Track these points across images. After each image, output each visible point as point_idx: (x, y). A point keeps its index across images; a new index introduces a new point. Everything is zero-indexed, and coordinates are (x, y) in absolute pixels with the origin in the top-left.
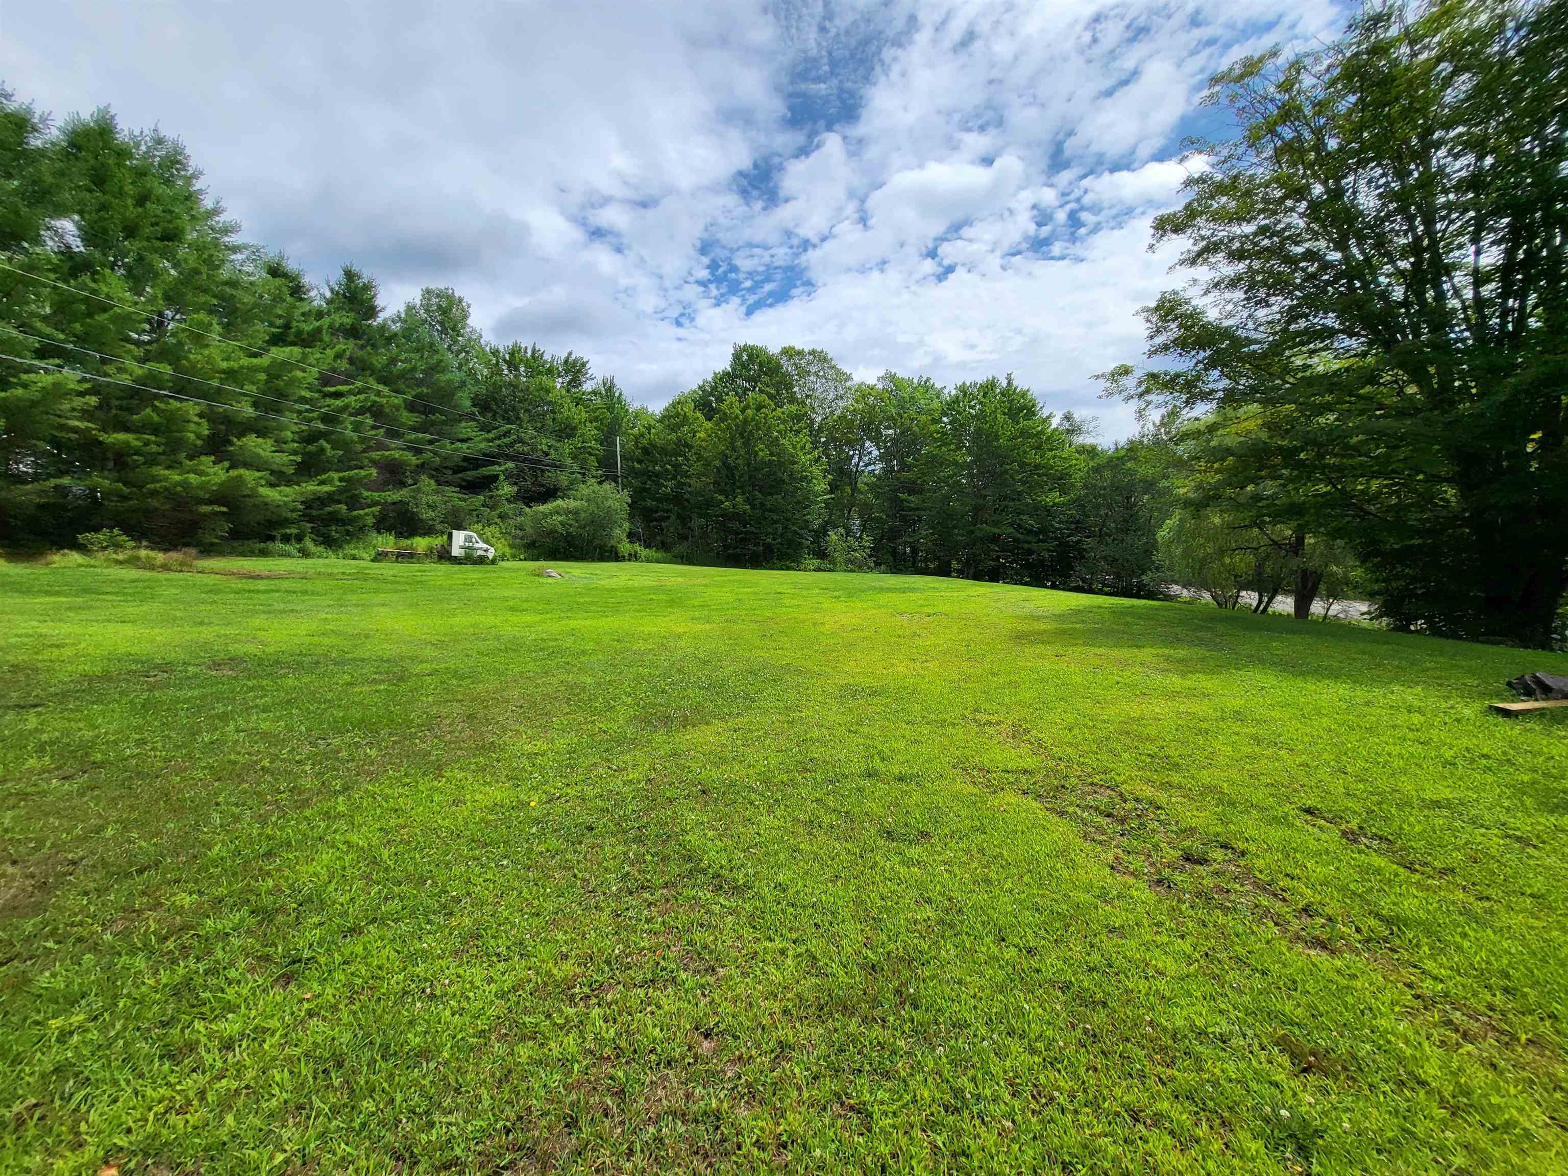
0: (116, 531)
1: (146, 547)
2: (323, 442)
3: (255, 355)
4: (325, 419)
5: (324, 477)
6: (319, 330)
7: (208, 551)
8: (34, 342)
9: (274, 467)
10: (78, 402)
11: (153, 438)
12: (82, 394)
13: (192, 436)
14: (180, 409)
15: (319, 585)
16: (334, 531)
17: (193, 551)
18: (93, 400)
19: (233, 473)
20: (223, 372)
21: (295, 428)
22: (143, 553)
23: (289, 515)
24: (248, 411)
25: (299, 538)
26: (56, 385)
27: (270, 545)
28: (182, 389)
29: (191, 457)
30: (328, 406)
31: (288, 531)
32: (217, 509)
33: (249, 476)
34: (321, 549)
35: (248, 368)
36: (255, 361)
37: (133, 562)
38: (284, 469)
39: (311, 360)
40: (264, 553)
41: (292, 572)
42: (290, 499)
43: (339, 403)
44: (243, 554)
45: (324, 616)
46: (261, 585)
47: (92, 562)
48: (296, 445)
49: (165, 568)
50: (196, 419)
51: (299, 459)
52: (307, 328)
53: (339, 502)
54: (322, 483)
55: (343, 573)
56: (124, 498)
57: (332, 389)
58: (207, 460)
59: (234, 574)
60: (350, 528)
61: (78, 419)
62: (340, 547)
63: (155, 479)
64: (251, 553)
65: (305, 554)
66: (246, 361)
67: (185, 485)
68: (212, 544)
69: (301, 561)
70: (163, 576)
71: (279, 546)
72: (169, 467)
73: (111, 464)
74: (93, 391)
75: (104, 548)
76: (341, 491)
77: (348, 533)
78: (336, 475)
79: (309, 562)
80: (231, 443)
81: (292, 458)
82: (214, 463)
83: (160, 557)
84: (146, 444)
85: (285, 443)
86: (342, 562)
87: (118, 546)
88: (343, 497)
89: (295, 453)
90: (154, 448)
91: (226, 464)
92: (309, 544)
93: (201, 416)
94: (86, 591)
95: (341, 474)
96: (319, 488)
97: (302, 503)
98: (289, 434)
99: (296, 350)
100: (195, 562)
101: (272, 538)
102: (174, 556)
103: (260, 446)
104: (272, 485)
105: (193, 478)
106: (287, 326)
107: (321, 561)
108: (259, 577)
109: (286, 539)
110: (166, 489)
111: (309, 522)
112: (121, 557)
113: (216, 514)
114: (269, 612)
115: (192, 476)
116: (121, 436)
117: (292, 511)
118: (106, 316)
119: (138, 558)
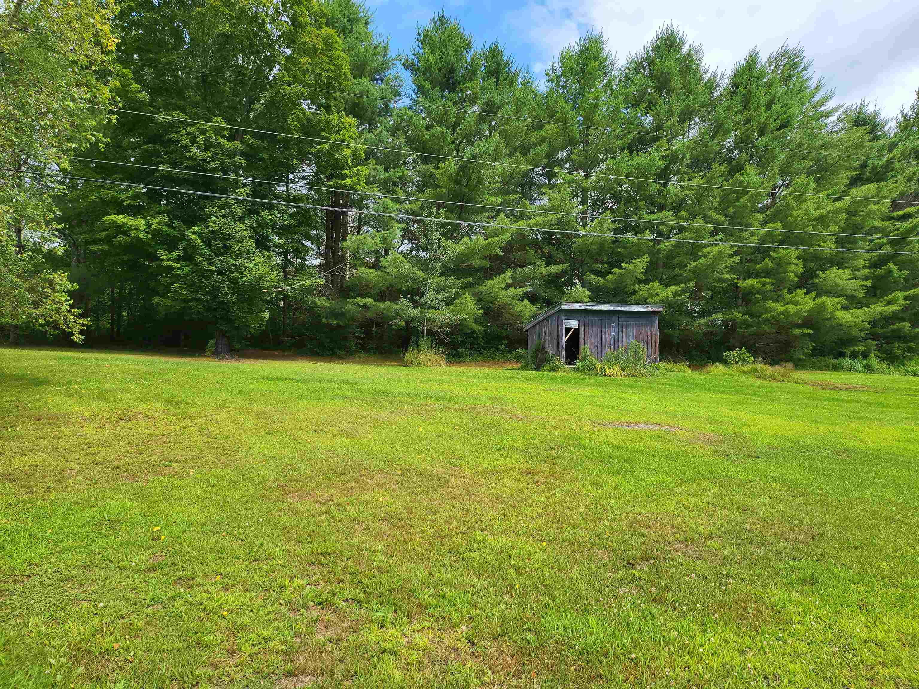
0: (743, 349)
1: (761, 362)
2: (891, 265)
3: (838, 200)
4: (893, 243)
5: (890, 297)
6: (892, 161)
7: (799, 365)
8: (711, 227)
9: (849, 292)
10: (729, 262)
11: (768, 280)
12: (732, 256)
13: (792, 275)
14: (785, 255)
15: (892, 399)
16: (897, 348)
17: (790, 365)
18: (737, 259)
19: (819, 301)
20: (815, 219)
21: (867, 256)
22: (759, 366)
23: (858, 334)
24: (830, 247)
25: (865, 355)
26: (720, 252)
27: (841, 360)
28: (787, 240)
29: (790, 292)
30: (898, 229)
31: (857, 349)
32: (806, 331)
33: (829, 302)
34: (884, 365)
35: (834, 212)
36: (838, 204)
37: (753, 372)
38: (857, 294)
39: (885, 192)
40: (836, 368)
41: (863, 386)
42: (860, 319)
43: (906, 225)
44: (820, 369)
45: (904, 426)
46: (844, 395)
47: (731, 372)
48: (867, 270)
49: (773, 378)
50: (795, 261)
51: (869, 283)
52: (880, 162)
53: (903, 320)
54: (889, 303)
55: (910, 389)
56: (749, 326)
57: (901, 213)
58: (801, 292)
59: (818, 385)
60: (912, 345)
61: (728, 273)
62: (902, 363)
63: (767, 310)
64: (826, 368)
65: (870, 369)
66: (830, 207)
67: (786, 313)
68: (800, 360)
69: (868, 376)
70: (774, 384)
71: (847, 361)
72: (776, 301)
73: (740, 301)
74: (736, 253)
75: (736, 362)
76: (905, 309)
77: (910, 349)
78: (900, 295)
79: (875, 377)
80: (817, 276)
81: (863, 283)
82: (806, 294)
83: (769, 369)
84: (764, 285)
85: (858, 270)
86: (903, 378)
87: (744, 361)
88: (907, 315)
89: (866, 278)
90: (768, 287)
91: (814, 294)
92: (873, 360)
93: (798, 258)
94: (737, 392)
95: (906, 294)
96: (886, 308)
97: (870, 323)
98: (862, 262)
99: (872, 187)
100: (791, 374)
101: (842, 355)
102: (778, 370)
103: (839, 276)
104: (845, 308)
105: (791, 308)
106: (864, 166)
107: (885, 377)
108: (836, 389)
109: (854, 356)
110: (773, 317)
111: (873, 339)
112: (746, 369)
113: (804, 335)
114: (858, 418)
115: (791, 306)
116: (750, 281)
117: (861, 330)
118: (746, 197)
119: (756, 370)
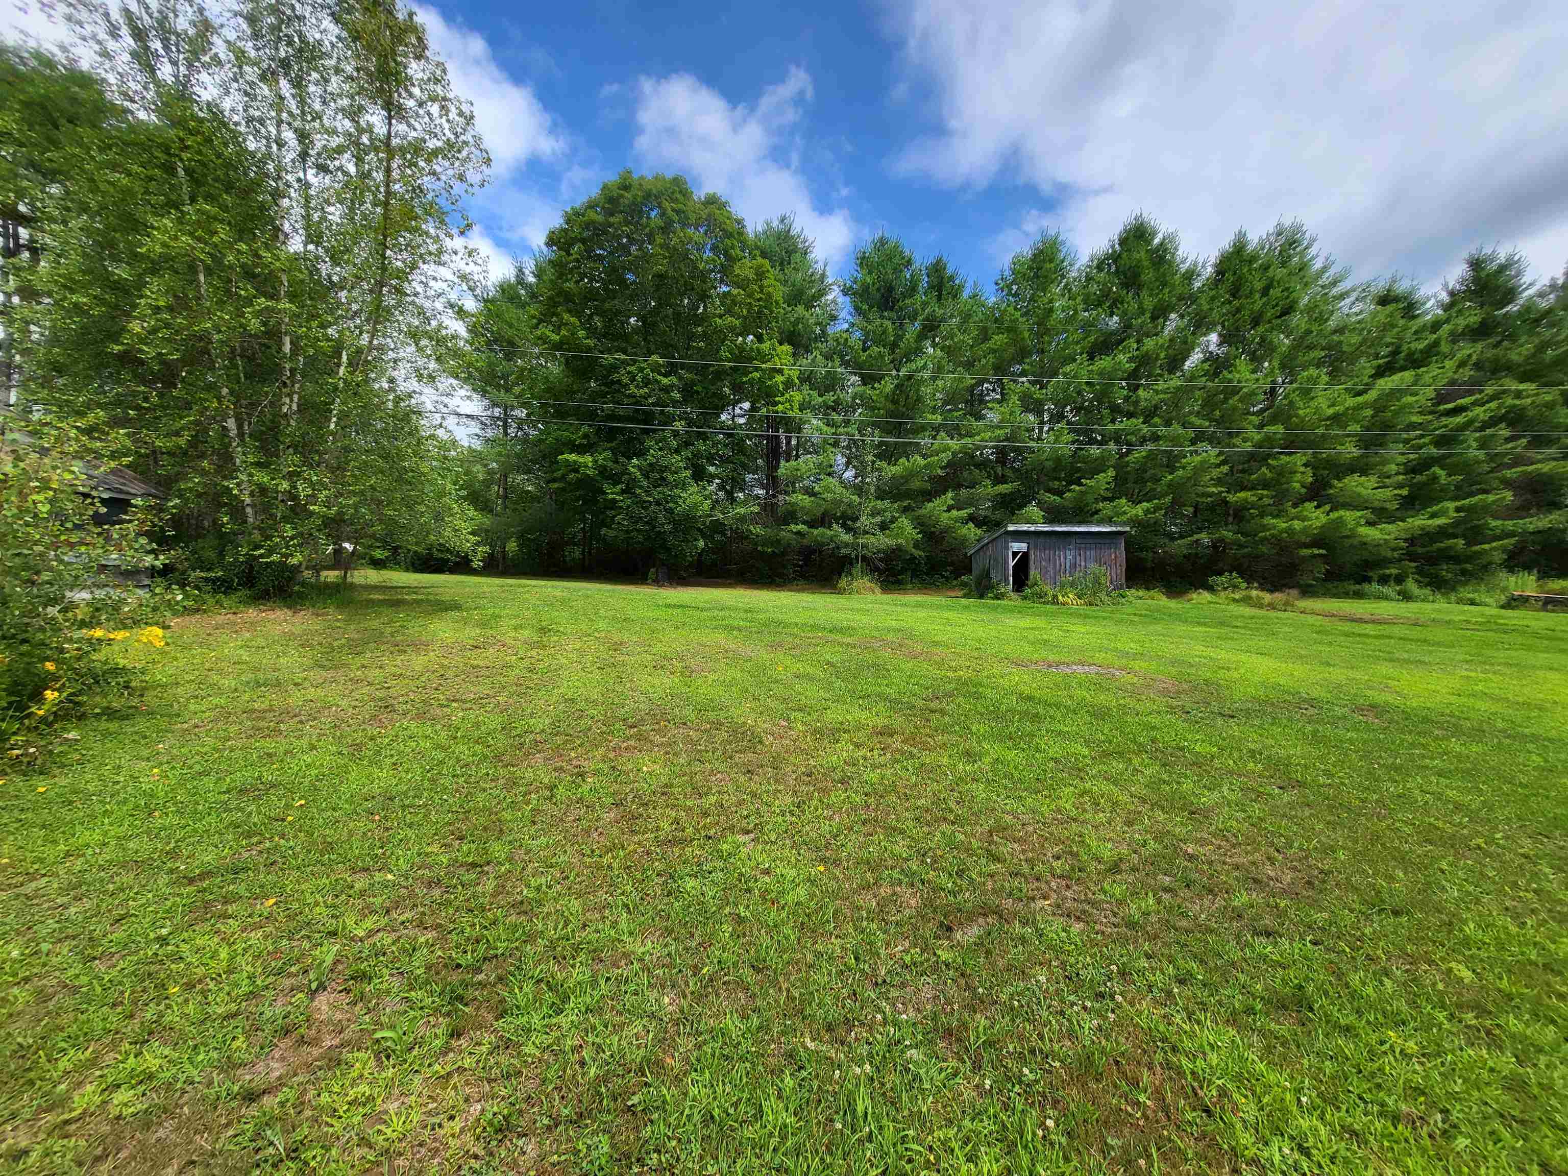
0: (1234, 574)
1: (1256, 589)
2: (1437, 470)
3: (1359, 394)
4: (1440, 442)
5: (1435, 508)
6: (1436, 343)
7: (1307, 592)
8: (1191, 433)
9: (1376, 504)
10: (1215, 473)
11: (1265, 492)
12: (1218, 466)
13: (1297, 485)
14: (1288, 463)
15: (1440, 634)
16: (1445, 571)
17: (1294, 592)
18: (1225, 469)
19: (1334, 515)
20: (1328, 419)
21: (1401, 459)
22: (1254, 593)
23: (1389, 554)
24: (1350, 450)
25: (1399, 579)
26: (1203, 462)
27: (1366, 586)
28: (1291, 444)
29: (1295, 505)
30: (1446, 426)
31: (1388, 572)
32: (1316, 551)
33: (1349, 516)
34: (1427, 591)
35: (1354, 409)
36: (1360, 399)
37: (1247, 600)
38: (1388, 506)
39: (1427, 378)
40: (1359, 595)
41: (1397, 617)
42: (1393, 536)
43: (1459, 419)
44: (1337, 596)
45: (1465, 673)
46: (1369, 629)
47: (1218, 600)
48: (1401, 477)
49: (1272, 606)
50: (1302, 469)
51: (1405, 492)
52: (1421, 345)
53: (1455, 536)
54: (1433, 516)
55: (1468, 622)
56: (1241, 546)
57: (1450, 406)
58: (1310, 505)
59: (1333, 615)
60: (1469, 567)
61: (1215, 486)
62: (1453, 589)
63: (1265, 528)
64: (1346, 595)
65: (1406, 597)
66: (1351, 402)
67: (1290, 531)
68: (1311, 586)
69: (1403, 605)
70: (1273, 614)
71: (1375, 587)
72: (1277, 516)
73: (1231, 519)
74: (1224, 463)
75: (1225, 589)
76: (1457, 523)
77: (1464, 572)
78: (1451, 505)
79: (1413, 606)
80: (1331, 486)
81: (1396, 492)
82: (1316, 507)
83: (1267, 597)
84: (1260, 499)
85: (1389, 477)
86: (1454, 607)
87: (1235, 587)
88: (1459, 531)
89: (1400, 486)
90: (1266, 501)
91: (1327, 507)
92: (1411, 585)
93: (1305, 465)
94: (1222, 624)
95: (1458, 504)
96: (1430, 522)
97: (1406, 540)
98: (1394, 467)
99: (1408, 376)
100: (1297, 603)
101: (1368, 580)
102: (1278, 597)
103: (1362, 484)
104: (1369, 523)
105: (1297, 525)
106: (1395, 353)
107: (1428, 606)
108: (1361, 621)
109: (1384, 580)
110: (1273, 536)
111: (1410, 561)
112: (1237, 596)
113: (1315, 556)
114: (1391, 660)
115: (1296, 522)
116: (1242, 495)
117: (1394, 550)
118: (1236, 398)
119: (1250, 598)
